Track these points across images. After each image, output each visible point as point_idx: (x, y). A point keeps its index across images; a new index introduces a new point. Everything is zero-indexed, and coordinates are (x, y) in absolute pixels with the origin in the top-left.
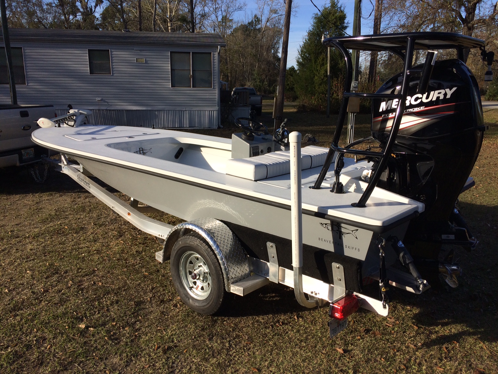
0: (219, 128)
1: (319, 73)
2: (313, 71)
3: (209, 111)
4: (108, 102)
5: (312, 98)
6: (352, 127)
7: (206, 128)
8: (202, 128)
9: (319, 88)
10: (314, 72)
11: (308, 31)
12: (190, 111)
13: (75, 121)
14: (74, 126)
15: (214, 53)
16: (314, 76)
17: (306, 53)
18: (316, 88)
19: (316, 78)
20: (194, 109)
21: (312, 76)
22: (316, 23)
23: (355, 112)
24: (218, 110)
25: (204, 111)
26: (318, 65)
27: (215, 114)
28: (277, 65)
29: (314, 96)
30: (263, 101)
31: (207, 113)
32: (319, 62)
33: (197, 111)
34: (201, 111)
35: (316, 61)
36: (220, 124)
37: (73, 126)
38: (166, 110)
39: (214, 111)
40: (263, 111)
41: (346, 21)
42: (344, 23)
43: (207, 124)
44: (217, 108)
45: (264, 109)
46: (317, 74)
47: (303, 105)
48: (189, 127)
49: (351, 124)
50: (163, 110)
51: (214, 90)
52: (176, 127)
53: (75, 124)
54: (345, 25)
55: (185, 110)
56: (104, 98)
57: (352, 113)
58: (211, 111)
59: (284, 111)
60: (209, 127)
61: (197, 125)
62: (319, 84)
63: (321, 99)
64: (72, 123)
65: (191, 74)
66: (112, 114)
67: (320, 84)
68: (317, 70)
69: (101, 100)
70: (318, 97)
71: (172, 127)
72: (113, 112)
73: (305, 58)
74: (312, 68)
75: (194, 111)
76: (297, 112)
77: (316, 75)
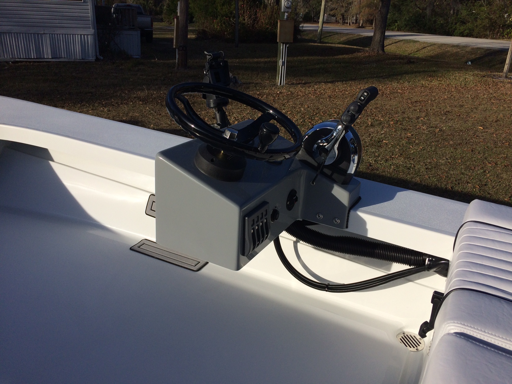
0: (97, 59)
3: (81, 35)
5: (213, 22)
6: (283, 63)
7: (78, 60)
8: (73, 60)
9: (222, 9)
12: (52, 34)
18: (219, 10)
20: (58, 31)
23: (288, 43)
24: (94, 35)
25: (73, 35)
27: (90, 39)
29: (216, 19)
30: (155, 23)
31: (78, 38)
33: (62, 34)
34: (68, 34)
36: (98, 54)
38: (14, 33)
39: (87, 35)
40: (154, 36)
43: (79, 55)
44: (91, 31)
45: (156, 34)
47: (203, 30)
48: (52, 58)
49: (282, 59)
50: (9, 33)
51: (85, 4)
52: (31, 59)
55: (44, 34)
57: (283, 43)
58: (84, 35)
60: (82, 59)
61: (64, 56)
63: (224, 23)
70: (221, 21)
71: (26, 59)
75: (57, 34)
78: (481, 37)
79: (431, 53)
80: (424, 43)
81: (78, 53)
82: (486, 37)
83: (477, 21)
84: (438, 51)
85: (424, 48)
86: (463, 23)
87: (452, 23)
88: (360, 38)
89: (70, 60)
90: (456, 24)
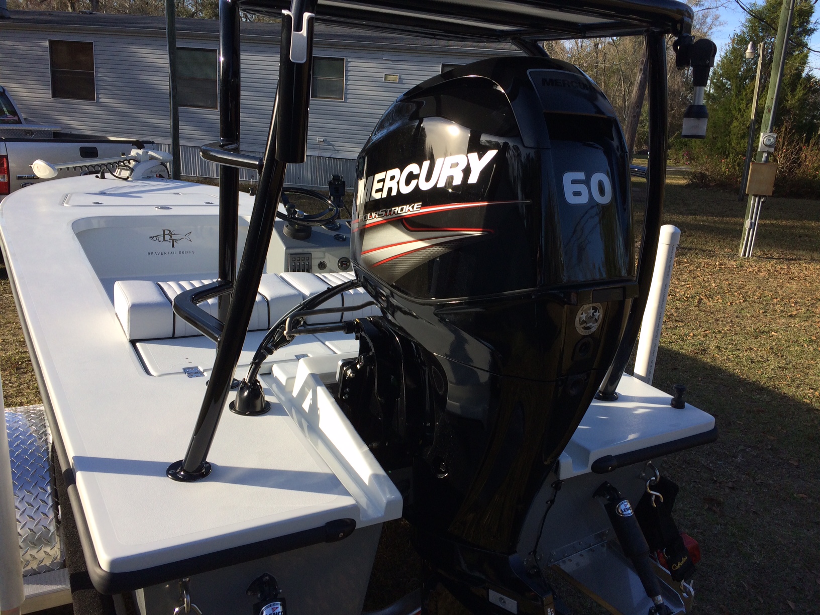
1: (742, 116)
2: (730, 110)
4: (333, 146)
5: (721, 162)
6: (752, 225)
9: (739, 143)
10: (734, 112)
11: (732, 36)
13: (132, 170)
14: (130, 179)
16: (732, 121)
17: (721, 76)
18: (733, 145)
19: (735, 123)
21: (728, 120)
22: (750, 21)
23: (764, 196)
26: (742, 100)
28: (688, 98)
29: (727, 158)
32: (746, 95)
35: (740, 92)
37: (126, 179)
41: (813, 19)
42: (808, 22)
46: (739, 117)
47: (701, 173)
49: (752, 219)
53: (131, 175)
54: (811, 26)
56: (328, 139)
57: (755, 196)
59: (668, 181)
62: (739, 136)
63: (739, 165)
64: (125, 174)
66: (337, 164)
67: (743, 137)
68: (740, 110)
69: (324, 141)
70: (735, 161)
72: (340, 161)
73: (719, 87)
74: (730, 104)
76: (687, 186)
77: (736, 119)
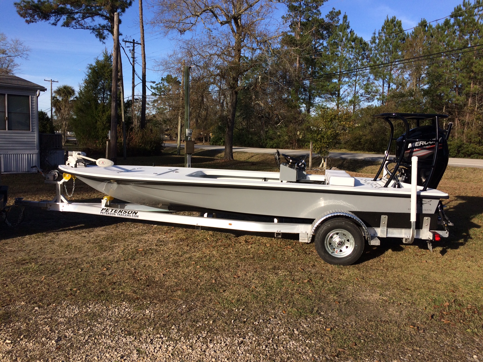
3: (28, 154)
7: (25, 172)
8: (21, 172)
9: (102, 132)
12: (6, 154)
15: (33, 97)
20: (10, 152)
24: (38, 154)
25: (22, 154)
26: (99, 112)
27: (35, 157)
31: (25, 157)
32: (100, 109)
33: (14, 154)
34: (18, 154)
35: (96, 107)
39: (33, 154)
43: (26, 168)
44: (36, 151)
48: (4, 172)
51: (32, 133)
58: (30, 154)
60: (28, 171)
61: (14, 170)
65: (7, 116)
75: (10, 154)
78: (285, 149)
79: (258, 160)
80: (252, 153)
81: (24, 167)
82: (288, 148)
83: (280, 138)
84: (262, 158)
85: (253, 156)
86: (272, 139)
87: (264, 139)
88: (203, 151)
89: (19, 173)
90: (266, 140)
